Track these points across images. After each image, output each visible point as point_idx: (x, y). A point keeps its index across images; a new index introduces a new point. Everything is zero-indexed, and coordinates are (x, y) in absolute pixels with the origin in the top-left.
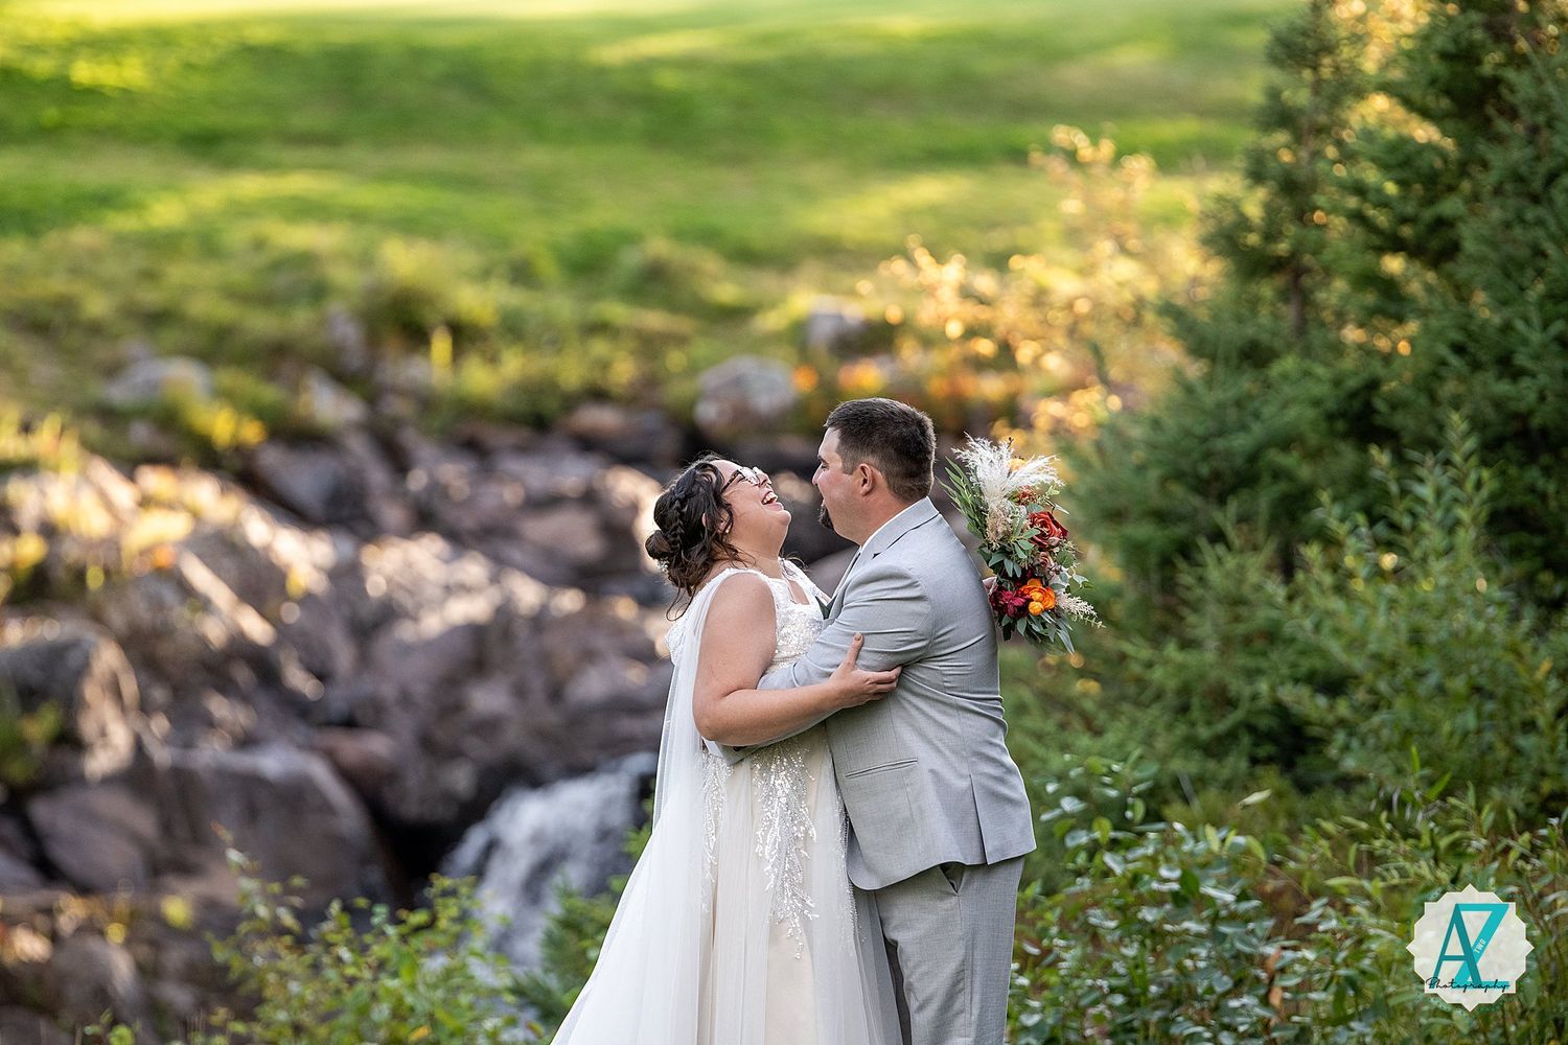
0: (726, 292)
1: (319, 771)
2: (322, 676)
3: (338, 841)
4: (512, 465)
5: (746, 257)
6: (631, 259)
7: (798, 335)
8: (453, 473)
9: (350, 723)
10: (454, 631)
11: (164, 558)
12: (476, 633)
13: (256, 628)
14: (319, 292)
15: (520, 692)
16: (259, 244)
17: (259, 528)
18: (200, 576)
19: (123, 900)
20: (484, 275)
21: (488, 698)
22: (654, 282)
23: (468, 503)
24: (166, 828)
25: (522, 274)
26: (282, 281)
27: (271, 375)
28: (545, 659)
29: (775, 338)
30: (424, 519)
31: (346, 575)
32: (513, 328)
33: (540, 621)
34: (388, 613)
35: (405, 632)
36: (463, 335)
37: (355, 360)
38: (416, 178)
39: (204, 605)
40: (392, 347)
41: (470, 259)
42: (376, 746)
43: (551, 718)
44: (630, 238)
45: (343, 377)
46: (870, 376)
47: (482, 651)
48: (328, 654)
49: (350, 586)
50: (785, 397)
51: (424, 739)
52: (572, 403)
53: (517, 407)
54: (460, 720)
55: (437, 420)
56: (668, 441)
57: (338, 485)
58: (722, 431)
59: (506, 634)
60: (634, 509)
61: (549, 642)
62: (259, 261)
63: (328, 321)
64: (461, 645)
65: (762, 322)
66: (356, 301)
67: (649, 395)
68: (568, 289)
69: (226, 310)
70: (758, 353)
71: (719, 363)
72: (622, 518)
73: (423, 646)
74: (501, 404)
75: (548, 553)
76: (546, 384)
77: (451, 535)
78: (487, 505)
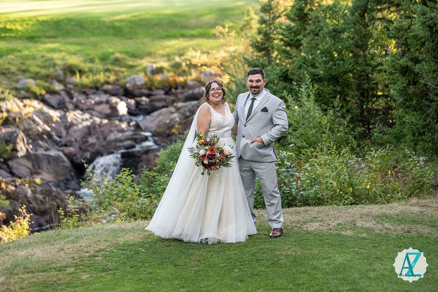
0: (131, 63)
1: (61, 154)
2: (60, 137)
3: (66, 167)
4: (92, 96)
5: (134, 56)
6: (112, 57)
7: (145, 70)
8: (82, 98)
9: (66, 146)
10: (84, 127)
11: (30, 115)
12: (89, 127)
13: (48, 129)
14: (54, 65)
15: (98, 138)
16: (43, 57)
17: (46, 109)
18: (37, 119)
19: (27, 179)
20: (85, 61)
21: (92, 140)
22: (117, 62)
23: (84, 104)
24: (33, 166)
25: (92, 61)
26: (47, 63)
27: (46, 81)
28: (102, 132)
29: (139, 71)
30: (77, 107)
31: (63, 118)
32: (91, 71)
33: (100, 125)
34: (72, 125)
35: (75, 128)
36: (81, 72)
37: (62, 78)
38: (71, 44)
39: (38, 125)
40: (69, 74)
41: (82, 59)
42: (71, 149)
43: (105, 143)
44: (113, 54)
45: (60, 81)
46: (159, 78)
47: (90, 131)
48: (61, 133)
49: (64, 120)
50: (143, 82)
51: (81, 148)
52: (102, 85)
53: (93, 86)
54: (87, 144)
55: (78, 89)
56: (121, 91)
57: (60, 101)
58: (131, 89)
59: (94, 127)
60: (117, 103)
61: (102, 129)
62: (43, 60)
63: (56, 71)
64: (86, 130)
65: (138, 68)
66: (61, 67)
67: (117, 83)
68: (101, 63)
69: (37, 70)
70: (137, 74)
71: (130, 76)
72: (114, 105)
73: (79, 130)
74: (90, 85)
75: (100, 113)
76: (98, 81)
77: (82, 110)
78: (88, 104)
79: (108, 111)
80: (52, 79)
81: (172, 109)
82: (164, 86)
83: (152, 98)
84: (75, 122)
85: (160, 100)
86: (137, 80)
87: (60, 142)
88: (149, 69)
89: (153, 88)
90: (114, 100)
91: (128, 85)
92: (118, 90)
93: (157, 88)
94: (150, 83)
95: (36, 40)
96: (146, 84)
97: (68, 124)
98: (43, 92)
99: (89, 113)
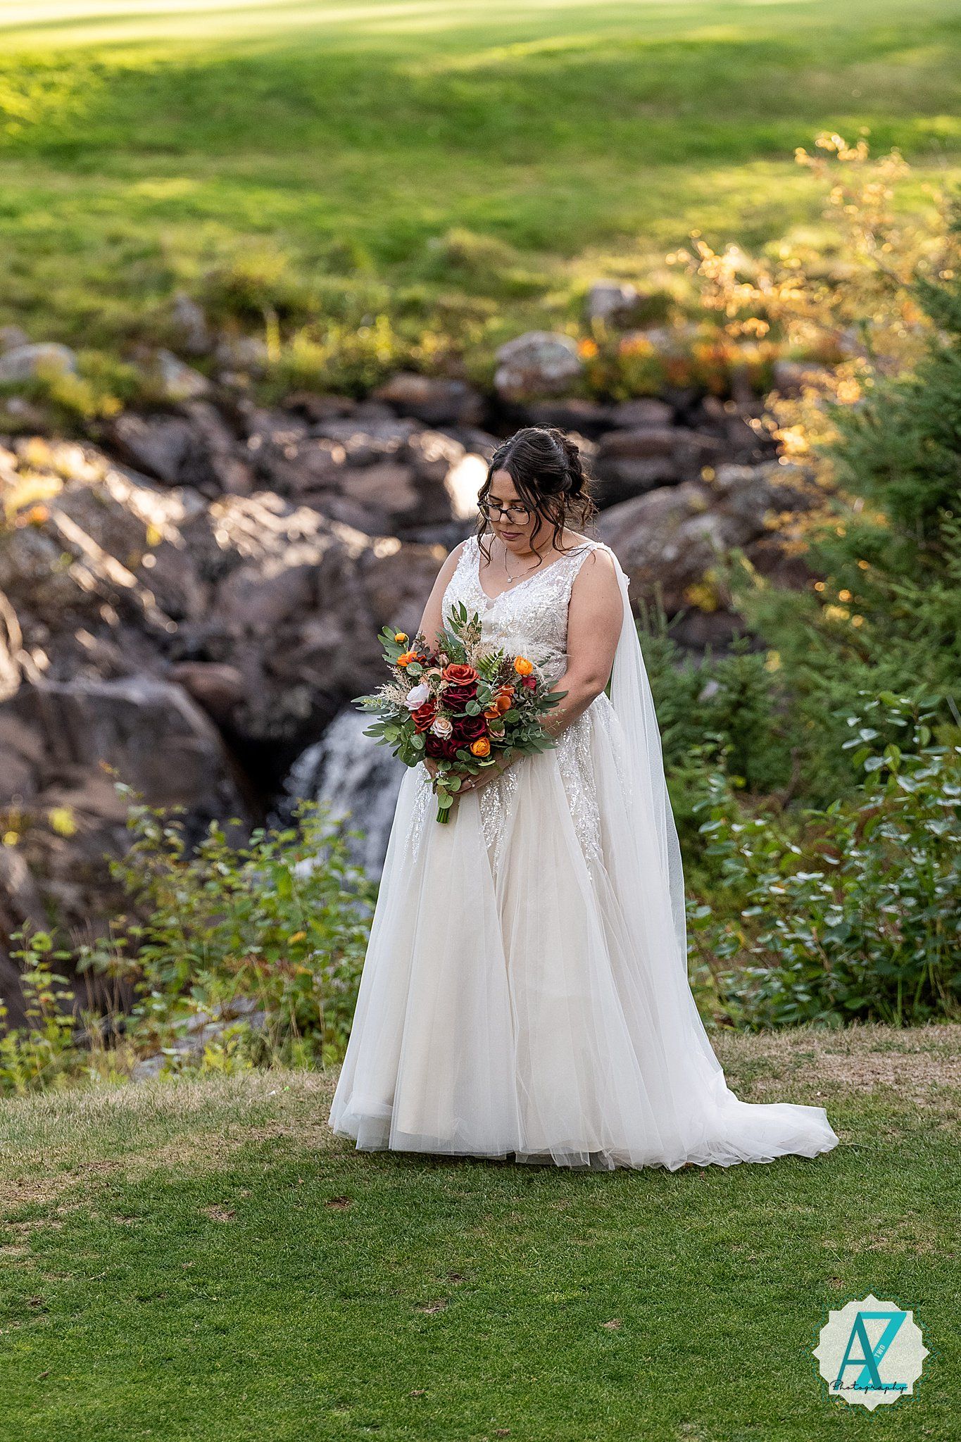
0: (520, 275)
1: (178, 697)
2: (178, 617)
4: (334, 429)
5: (537, 242)
6: (435, 246)
7: (582, 308)
8: (288, 436)
9: (202, 656)
10: (291, 570)
11: (41, 513)
12: (310, 574)
13: (124, 577)
14: (167, 281)
15: (349, 626)
16: (115, 240)
17: (119, 488)
18: (71, 530)
19: (15, 810)
20: (309, 263)
21: (320, 632)
22: (454, 267)
23: (300, 461)
24: (49, 748)
25: (341, 263)
26: (133, 273)
27: (126, 356)
28: (369, 596)
29: (558, 312)
30: (262, 479)
31: (196, 527)
32: (335, 310)
33: (364, 564)
34: (233, 560)
35: (248, 574)
36: (291, 316)
37: (198, 341)
38: (250, 181)
39: (76, 556)
40: (231, 326)
41: (295, 252)
42: (226, 675)
44: (437, 230)
45: (189, 357)
46: (645, 344)
47: (315, 592)
48: (183, 597)
49: (199, 538)
50: (571, 366)
51: (268, 671)
52: (386, 374)
53: (341, 379)
54: (298, 653)
55: (270, 392)
56: (471, 406)
57: (188, 450)
58: (517, 396)
59: (336, 576)
60: (445, 464)
61: (372, 582)
62: (115, 254)
63: (174, 307)
64: (298, 588)
65: (552, 300)
66: (196, 290)
67: (454, 367)
68: (382, 277)
69: (88, 301)
70: (547, 328)
71: (514, 335)
72: (434, 472)
73: (267, 587)
74: (328, 376)
75: (368, 507)
76: (364, 359)
77: (286, 492)
78: (316, 463)
79: (405, 499)
80: (154, 345)
81: (692, 495)
82: (670, 385)
83: (611, 439)
84: (246, 547)
85: (648, 451)
86: (544, 353)
87: (178, 638)
88: (605, 304)
89: (620, 393)
90: (436, 446)
91: (502, 379)
92: (456, 399)
93: (637, 396)
94: (603, 369)
95: (87, 159)
96: (585, 373)
97: (215, 558)
98: (111, 406)
99: (316, 508)
